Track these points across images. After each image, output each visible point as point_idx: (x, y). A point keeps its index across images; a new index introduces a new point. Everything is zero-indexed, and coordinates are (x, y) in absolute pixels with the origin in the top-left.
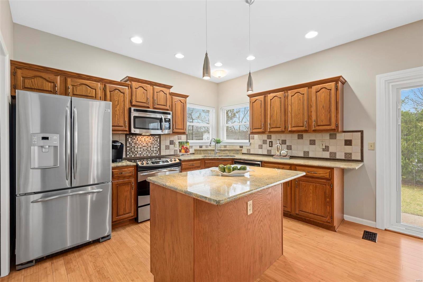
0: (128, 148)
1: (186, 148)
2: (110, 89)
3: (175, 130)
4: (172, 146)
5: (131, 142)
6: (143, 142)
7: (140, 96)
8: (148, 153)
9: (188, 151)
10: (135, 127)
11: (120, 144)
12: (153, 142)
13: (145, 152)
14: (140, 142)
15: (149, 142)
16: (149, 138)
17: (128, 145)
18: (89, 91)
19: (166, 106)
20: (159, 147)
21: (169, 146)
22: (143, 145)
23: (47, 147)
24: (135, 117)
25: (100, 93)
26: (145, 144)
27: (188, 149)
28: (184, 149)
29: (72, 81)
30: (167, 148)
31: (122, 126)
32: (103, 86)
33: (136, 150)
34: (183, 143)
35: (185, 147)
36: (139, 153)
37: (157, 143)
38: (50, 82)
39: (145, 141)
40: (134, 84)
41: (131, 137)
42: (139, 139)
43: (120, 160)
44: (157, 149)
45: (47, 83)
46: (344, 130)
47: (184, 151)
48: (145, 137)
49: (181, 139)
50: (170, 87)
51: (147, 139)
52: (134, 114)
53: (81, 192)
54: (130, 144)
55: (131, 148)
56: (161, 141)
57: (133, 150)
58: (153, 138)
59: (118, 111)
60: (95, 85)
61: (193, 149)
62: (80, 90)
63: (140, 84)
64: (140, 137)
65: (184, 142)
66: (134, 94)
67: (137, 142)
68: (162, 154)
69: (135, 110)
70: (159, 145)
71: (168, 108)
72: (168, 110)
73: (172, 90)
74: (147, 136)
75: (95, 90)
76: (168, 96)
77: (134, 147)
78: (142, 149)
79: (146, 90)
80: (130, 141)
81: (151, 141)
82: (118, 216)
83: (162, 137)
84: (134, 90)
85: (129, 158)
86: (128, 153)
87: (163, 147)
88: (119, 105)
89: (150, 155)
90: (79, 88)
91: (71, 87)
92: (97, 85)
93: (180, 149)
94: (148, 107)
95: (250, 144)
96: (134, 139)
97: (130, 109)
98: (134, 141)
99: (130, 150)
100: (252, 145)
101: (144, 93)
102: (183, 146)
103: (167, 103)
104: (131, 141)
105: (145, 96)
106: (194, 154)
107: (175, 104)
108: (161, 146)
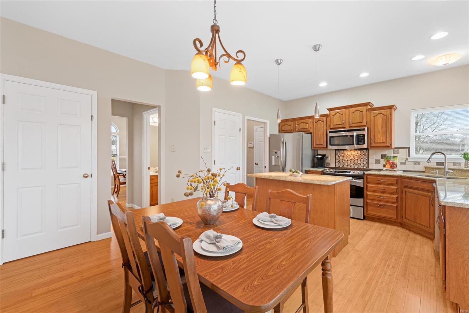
0: (337, 160)
1: (392, 163)
2: (315, 121)
4: (382, 161)
5: (340, 156)
6: (350, 156)
7: (336, 120)
8: (355, 165)
9: (395, 166)
10: (331, 145)
11: (321, 157)
12: (360, 156)
13: (352, 164)
14: (348, 155)
15: (356, 156)
16: (356, 152)
18: (305, 126)
19: (363, 123)
20: (367, 161)
21: (379, 160)
22: (350, 158)
24: (331, 137)
25: (311, 125)
26: (352, 157)
27: (395, 164)
28: (390, 164)
29: (298, 122)
30: (378, 162)
31: (322, 144)
32: (312, 120)
33: (344, 162)
34: (389, 157)
35: (391, 161)
36: (347, 164)
37: (365, 157)
38: (289, 125)
39: (352, 154)
40: (332, 112)
41: (340, 152)
42: (346, 153)
43: (321, 167)
44: (365, 162)
47: (389, 166)
48: (352, 152)
50: (367, 104)
51: (354, 153)
54: (338, 157)
55: (340, 160)
56: (370, 155)
57: (341, 161)
58: (360, 152)
59: (320, 135)
63: (337, 111)
64: (348, 152)
65: (391, 156)
66: (332, 120)
67: (345, 156)
68: (370, 168)
69: (330, 132)
70: (367, 158)
72: (363, 126)
73: (370, 106)
74: (354, 151)
75: (308, 124)
76: (364, 113)
77: (342, 159)
78: (349, 162)
79: (342, 114)
80: (338, 154)
81: (358, 154)
83: (370, 151)
84: (332, 117)
85: (338, 168)
86: (337, 164)
87: (372, 161)
88: (320, 131)
89: (357, 167)
90: (300, 125)
91: (297, 126)
92: (309, 121)
93: (385, 163)
94: (344, 127)
96: (342, 153)
97: (327, 132)
98: (342, 154)
99: (338, 162)
101: (340, 117)
102: (388, 161)
103: (364, 120)
104: (340, 154)
105: (341, 119)
106: (423, 172)
107: (374, 119)
108: (370, 160)
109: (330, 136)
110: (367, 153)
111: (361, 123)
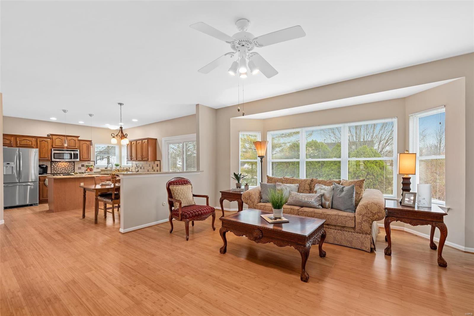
0: (52, 169)
2: (40, 141)
3: (82, 159)
4: (83, 168)
7: (58, 142)
8: (66, 171)
9: (92, 170)
10: (54, 158)
11: (45, 166)
12: (69, 165)
13: (64, 171)
14: (61, 165)
15: (66, 165)
16: (66, 163)
17: (52, 167)
18: (28, 142)
21: (80, 168)
22: (62, 167)
23: (9, 167)
24: (54, 154)
25: (34, 143)
26: (64, 166)
28: (89, 169)
29: (19, 139)
30: (79, 168)
31: (46, 158)
32: (36, 139)
33: (58, 169)
34: (89, 166)
35: (90, 168)
36: (59, 171)
37: (72, 166)
38: (8, 140)
40: (54, 137)
41: (54, 163)
42: (59, 164)
43: (46, 174)
44: (72, 169)
45: (7, 141)
46: (157, 160)
47: (89, 170)
48: (63, 163)
49: (90, 164)
50: (78, 137)
52: (53, 152)
53: (24, 184)
54: (53, 166)
56: (75, 165)
57: (55, 169)
58: (69, 163)
59: (44, 151)
60: (31, 140)
61: (100, 170)
62: (24, 142)
63: (58, 137)
64: (60, 163)
66: (54, 142)
67: (58, 165)
68: (76, 172)
69: (54, 150)
71: (77, 147)
72: (77, 149)
73: (79, 138)
75: (31, 141)
76: (77, 141)
77: (56, 168)
78: (62, 169)
79: (62, 140)
82: (43, 198)
83: (75, 163)
84: (54, 140)
85: (53, 174)
86: (52, 171)
87: (76, 168)
88: (44, 148)
90: (22, 141)
91: (18, 141)
92: (33, 139)
93: (86, 169)
94: (64, 148)
95: (132, 166)
97: (51, 149)
98: (56, 165)
100: (133, 167)
101: (60, 141)
102: (89, 168)
103: (76, 146)
105: (61, 143)
106: (100, 172)
107: (82, 145)
108: (75, 167)
109: (54, 152)
110: (73, 164)
111: (74, 147)
